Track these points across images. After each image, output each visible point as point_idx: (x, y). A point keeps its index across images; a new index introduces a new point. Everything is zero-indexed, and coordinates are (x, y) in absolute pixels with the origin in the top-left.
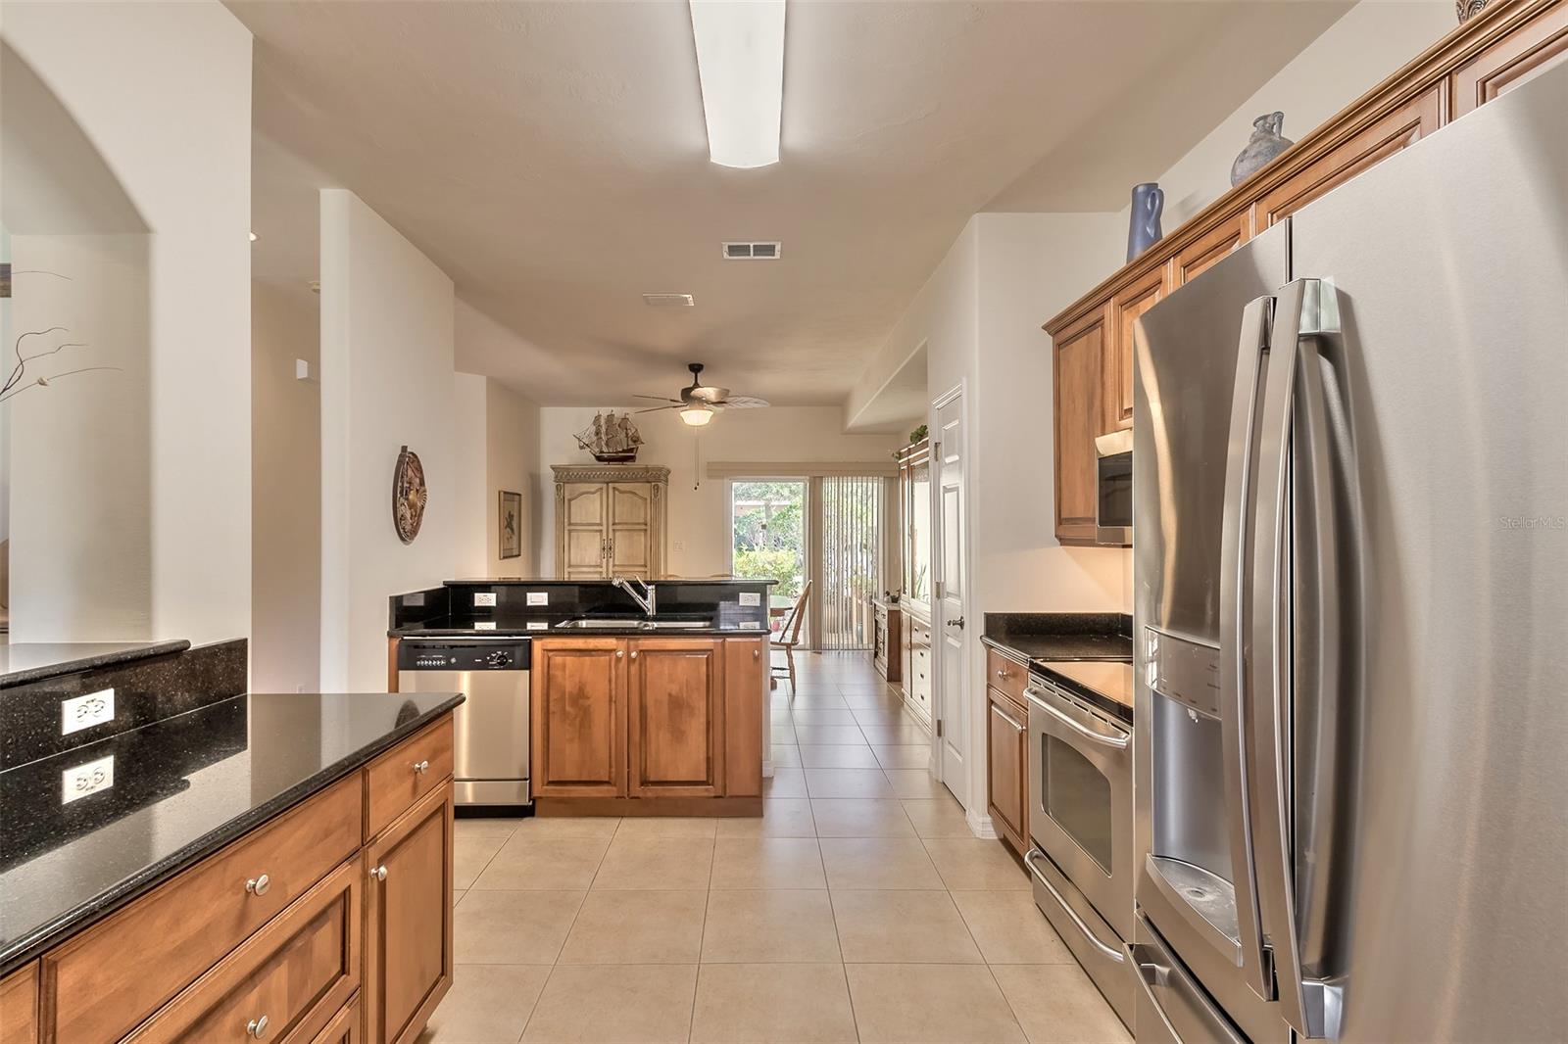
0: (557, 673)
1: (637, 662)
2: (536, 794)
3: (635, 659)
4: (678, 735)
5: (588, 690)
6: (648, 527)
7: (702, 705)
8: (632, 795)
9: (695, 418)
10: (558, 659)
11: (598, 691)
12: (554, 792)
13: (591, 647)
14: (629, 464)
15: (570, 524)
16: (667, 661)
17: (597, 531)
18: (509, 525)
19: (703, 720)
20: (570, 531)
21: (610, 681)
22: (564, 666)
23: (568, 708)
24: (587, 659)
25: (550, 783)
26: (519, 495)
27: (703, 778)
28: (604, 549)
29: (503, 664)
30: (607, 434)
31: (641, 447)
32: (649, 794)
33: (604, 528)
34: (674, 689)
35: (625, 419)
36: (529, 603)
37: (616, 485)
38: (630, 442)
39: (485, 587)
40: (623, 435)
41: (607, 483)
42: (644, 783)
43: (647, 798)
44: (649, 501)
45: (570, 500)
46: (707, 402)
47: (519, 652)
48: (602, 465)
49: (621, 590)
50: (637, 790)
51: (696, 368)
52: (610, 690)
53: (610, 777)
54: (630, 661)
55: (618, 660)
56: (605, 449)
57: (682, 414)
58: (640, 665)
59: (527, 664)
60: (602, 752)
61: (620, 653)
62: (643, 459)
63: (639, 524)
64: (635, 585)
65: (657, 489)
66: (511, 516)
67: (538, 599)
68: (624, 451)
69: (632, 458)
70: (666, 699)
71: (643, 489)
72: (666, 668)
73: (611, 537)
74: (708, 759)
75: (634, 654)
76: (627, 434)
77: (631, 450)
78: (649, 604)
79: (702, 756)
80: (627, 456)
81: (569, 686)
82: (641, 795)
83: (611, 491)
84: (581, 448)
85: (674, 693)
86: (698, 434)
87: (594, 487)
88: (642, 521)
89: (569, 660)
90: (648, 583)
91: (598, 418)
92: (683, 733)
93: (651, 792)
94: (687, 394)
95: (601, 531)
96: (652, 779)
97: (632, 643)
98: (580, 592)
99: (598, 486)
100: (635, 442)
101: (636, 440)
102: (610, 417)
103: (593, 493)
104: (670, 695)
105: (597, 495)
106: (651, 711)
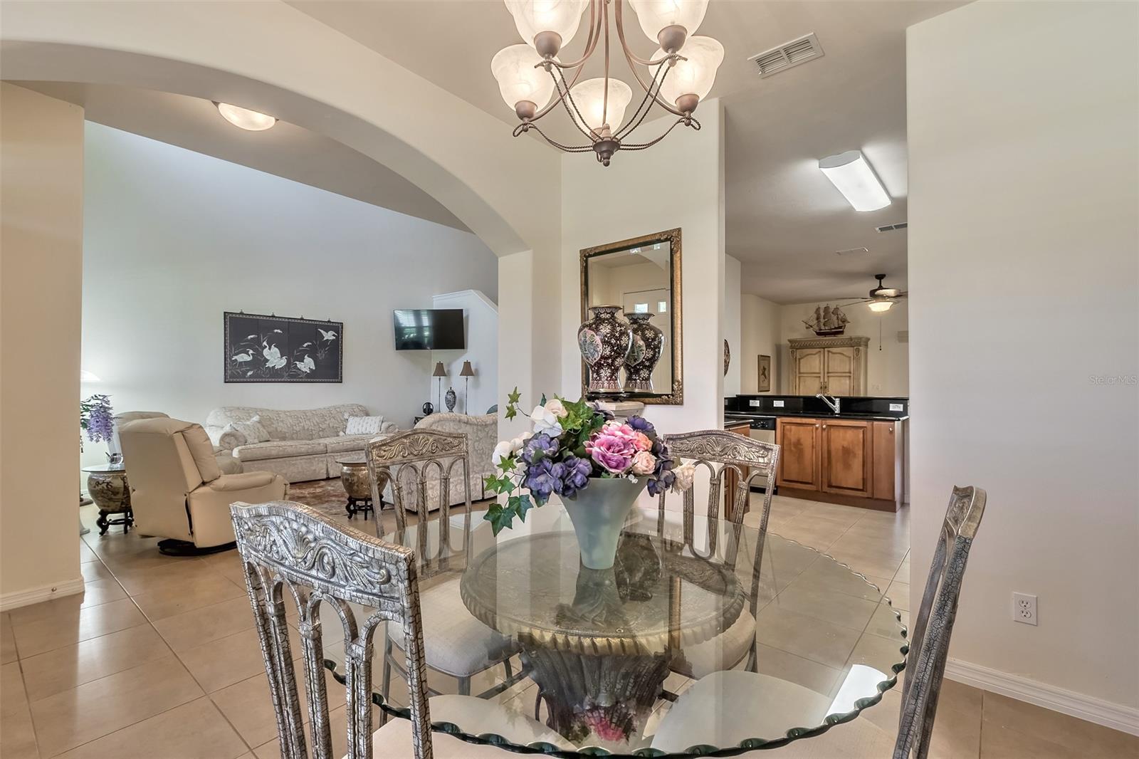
0: (788, 433)
1: (826, 430)
2: (778, 484)
3: (825, 429)
4: (847, 466)
5: (802, 441)
6: (852, 375)
7: (861, 452)
8: (824, 490)
9: (879, 307)
10: (788, 427)
11: (807, 442)
12: (785, 484)
13: (804, 422)
14: (840, 336)
15: (800, 373)
16: (842, 431)
17: (817, 377)
18: (764, 374)
19: (861, 459)
20: (799, 377)
21: (813, 438)
22: (791, 430)
23: (792, 448)
24: (801, 428)
25: (785, 480)
26: (769, 357)
27: (861, 488)
28: (821, 388)
29: (763, 427)
30: (824, 319)
31: (847, 325)
32: (832, 492)
33: (822, 375)
34: (845, 444)
35: (837, 309)
36: (775, 406)
37: (830, 349)
38: (840, 322)
39: (754, 398)
40: (834, 318)
41: (824, 348)
42: (830, 486)
43: (831, 493)
44: (852, 358)
45: (799, 359)
46: (889, 297)
47: (771, 423)
48: (821, 338)
49: (820, 400)
50: (826, 489)
51: (880, 277)
52: (813, 442)
53: (812, 480)
54: (823, 429)
55: (817, 428)
56: (823, 328)
57: (870, 306)
58: (828, 432)
59: (774, 428)
60: (809, 470)
61: (817, 426)
62: (849, 332)
63: (845, 373)
64: (829, 399)
65: (859, 351)
66: (764, 369)
67: (779, 404)
68: (836, 328)
69: (842, 332)
70: (841, 448)
71: (848, 351)
72: (841, 435)
73: (826, 380)
74: (863, 479)
75: (824, 426)
76: (838, 318)
77: (840, 327)
78: (837, 407)
79: (861, 477)
80: (838, 332)
81: (793, 439)
82: (828, 491)
83: (826, 353)
84: (807, 328)
85: (845, 446)
86: (880, 318)
87: (815, 351)
88: (847, 371)
89: (793, 427)
90: (836, 397)
91: (818, 309)
92: (850, 465)
93: (833, 491)
94: (874, 295)
95: (820, 377)
96: (834, 485)
97: (824, 422)
98: (804, 401)
99: (818, 350)
100: (843, 322)
101: (844, 321)
102: (826, 309)
103: (815, 354)
104: (843, 447)
105: (817, 355)
106: (833, 453)
